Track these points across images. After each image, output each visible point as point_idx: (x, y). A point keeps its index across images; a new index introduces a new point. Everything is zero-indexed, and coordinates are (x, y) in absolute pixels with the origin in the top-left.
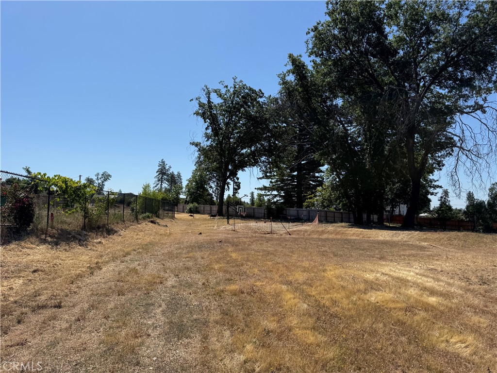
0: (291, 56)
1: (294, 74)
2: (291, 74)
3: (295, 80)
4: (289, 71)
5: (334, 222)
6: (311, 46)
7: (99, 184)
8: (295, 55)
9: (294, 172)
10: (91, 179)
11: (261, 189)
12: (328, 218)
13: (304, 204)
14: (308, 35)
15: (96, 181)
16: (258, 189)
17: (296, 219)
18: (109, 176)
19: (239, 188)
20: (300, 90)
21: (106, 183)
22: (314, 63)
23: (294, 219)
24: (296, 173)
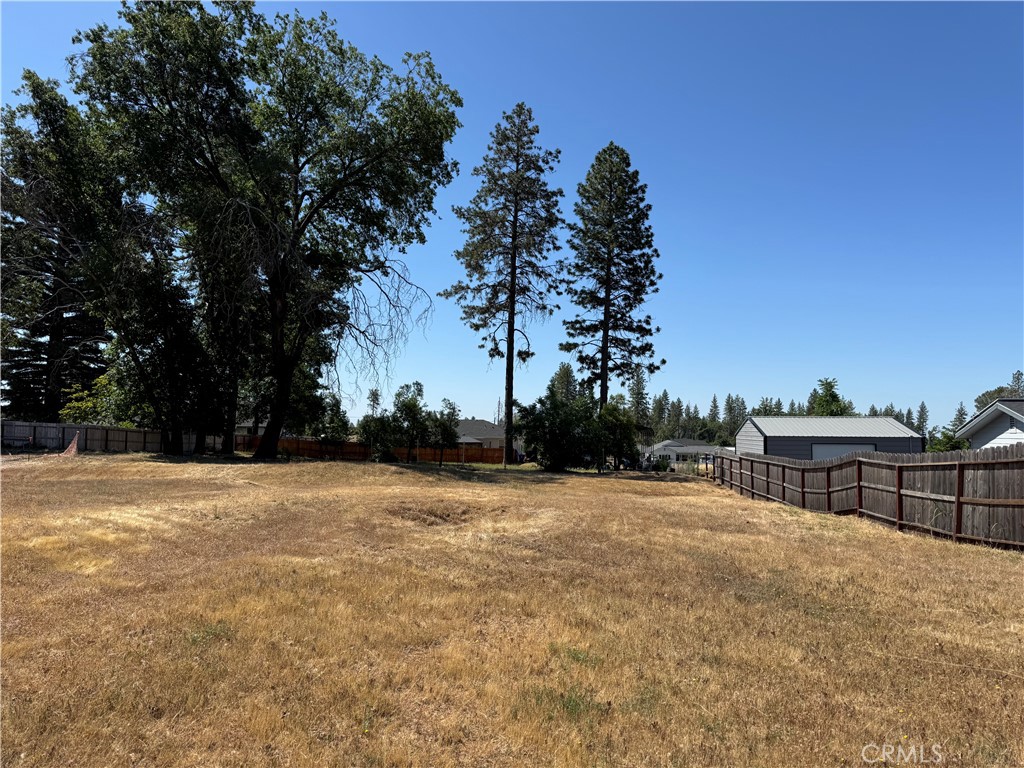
0: (29, 76)
1: (38, 118)
2: (30, 117)
3: (40, 132)
4: (25, 109)
5: (125, 451)
6: (80, 71)
8: (43, 78)
9: (42, 336)
12: (111, 444)
13: (60, 412)
14: (77, 45)
17: (27, 446)
20: (53, 158)
22: (90, 109)
23: (21, 447)
24: (46, 339)
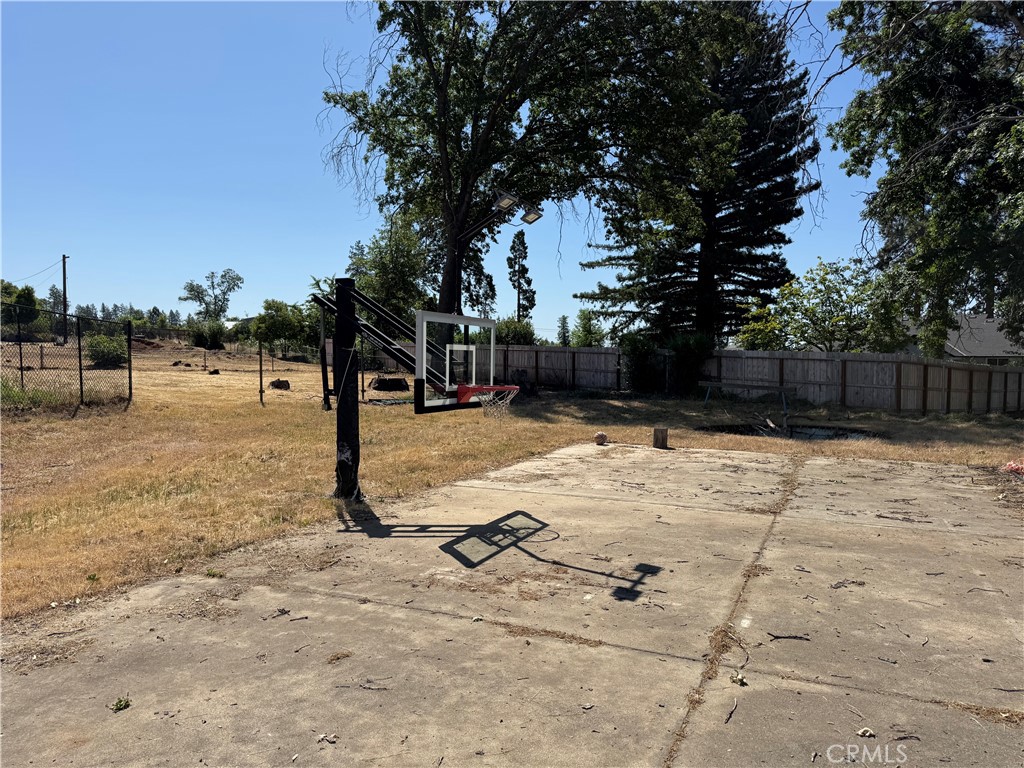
7: (216, 297)
10: (199, 287)
11: (592, 297)
15: (210, 292)
16: (583, 296)
18: (240, 279)
19: (532, 305)
21: (231, 296)
